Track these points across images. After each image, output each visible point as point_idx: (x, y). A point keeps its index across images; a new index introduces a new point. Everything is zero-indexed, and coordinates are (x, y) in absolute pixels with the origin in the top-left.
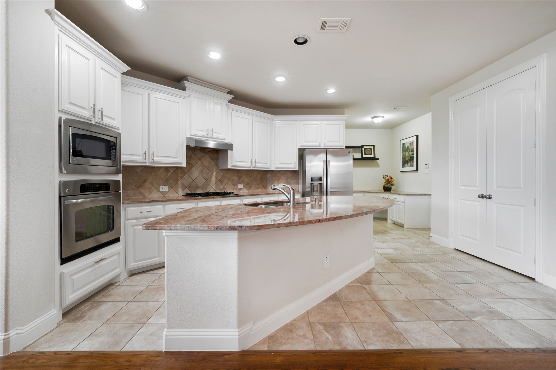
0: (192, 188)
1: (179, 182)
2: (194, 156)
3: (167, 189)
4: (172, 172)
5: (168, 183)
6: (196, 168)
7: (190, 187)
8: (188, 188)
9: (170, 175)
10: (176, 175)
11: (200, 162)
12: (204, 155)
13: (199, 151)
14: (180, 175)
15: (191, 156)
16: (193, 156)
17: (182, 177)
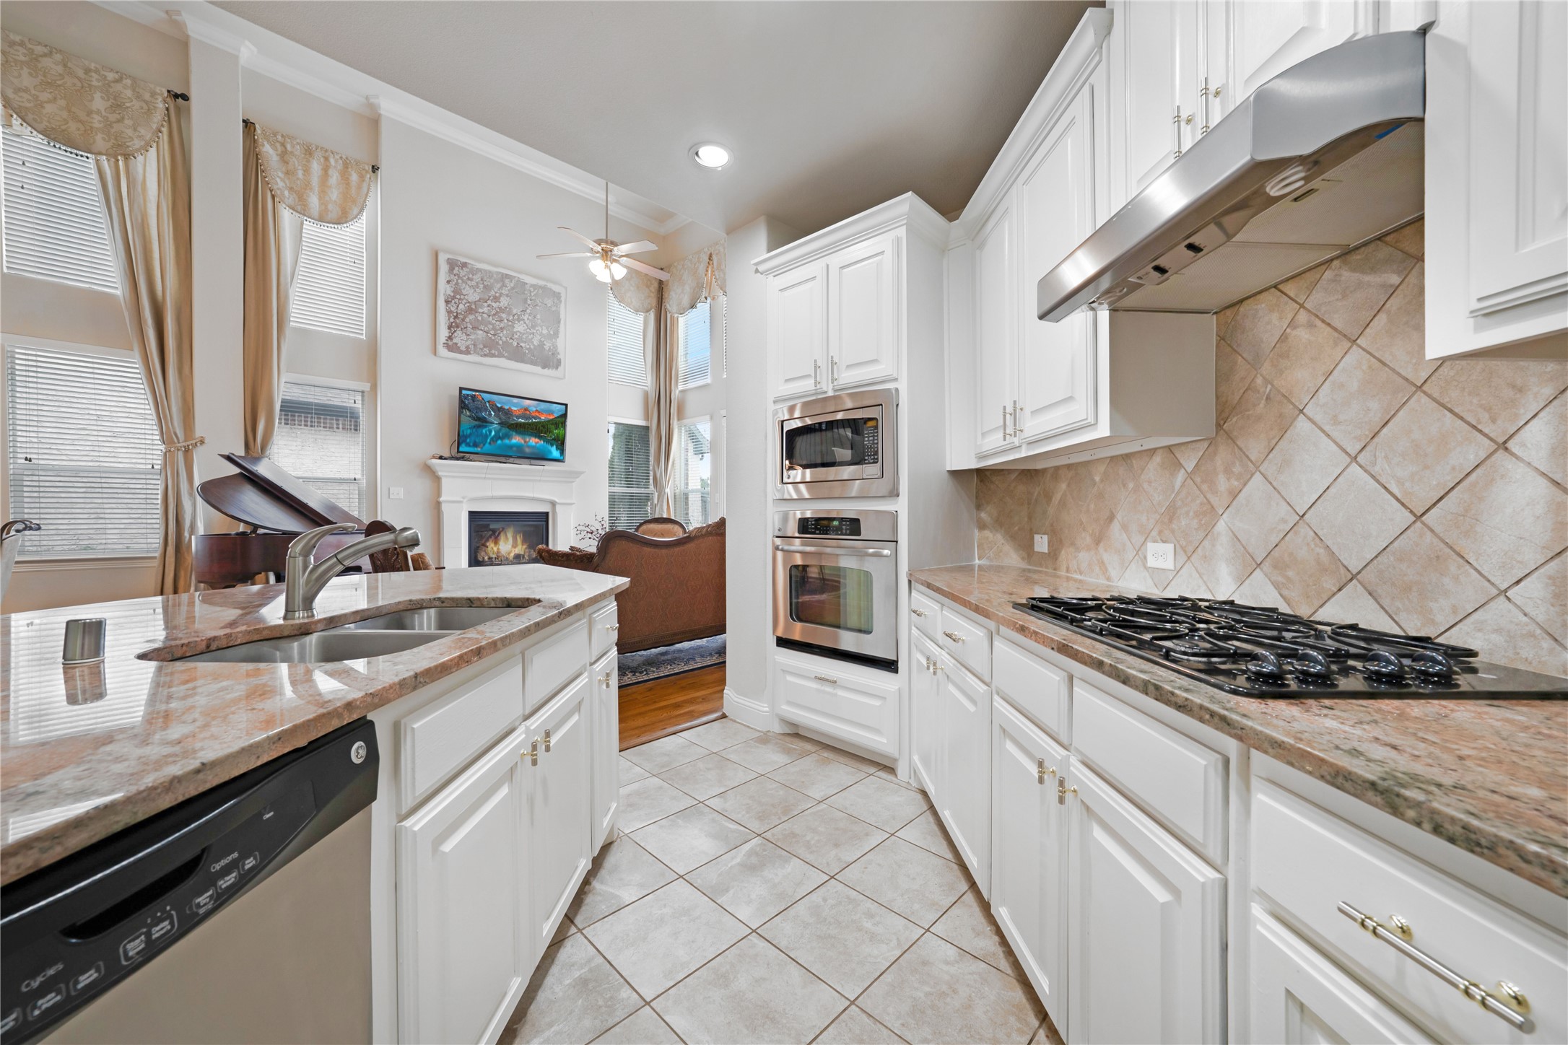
0: (1290, 574)
1: (1221, 526)
2: (1311, 325)
3: (1169, 564)
4: (1190, 466)
5: (1173, 531)
6: (1318, 418)
7: (1279, 566)
8: (1266, 566)
9: (1183, 485)
10: (1205, 487)
11: (1355, 355)
12: (1395, 279)
13: (1346, 275)
14: (1223, 483)
15: (1283, 338)
16: (1302, 334)
17: (1234, 495)
